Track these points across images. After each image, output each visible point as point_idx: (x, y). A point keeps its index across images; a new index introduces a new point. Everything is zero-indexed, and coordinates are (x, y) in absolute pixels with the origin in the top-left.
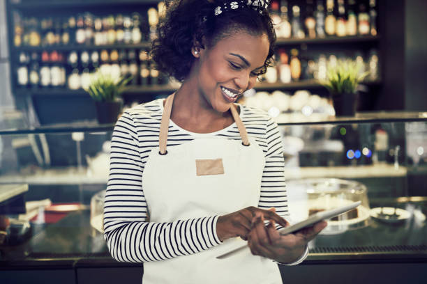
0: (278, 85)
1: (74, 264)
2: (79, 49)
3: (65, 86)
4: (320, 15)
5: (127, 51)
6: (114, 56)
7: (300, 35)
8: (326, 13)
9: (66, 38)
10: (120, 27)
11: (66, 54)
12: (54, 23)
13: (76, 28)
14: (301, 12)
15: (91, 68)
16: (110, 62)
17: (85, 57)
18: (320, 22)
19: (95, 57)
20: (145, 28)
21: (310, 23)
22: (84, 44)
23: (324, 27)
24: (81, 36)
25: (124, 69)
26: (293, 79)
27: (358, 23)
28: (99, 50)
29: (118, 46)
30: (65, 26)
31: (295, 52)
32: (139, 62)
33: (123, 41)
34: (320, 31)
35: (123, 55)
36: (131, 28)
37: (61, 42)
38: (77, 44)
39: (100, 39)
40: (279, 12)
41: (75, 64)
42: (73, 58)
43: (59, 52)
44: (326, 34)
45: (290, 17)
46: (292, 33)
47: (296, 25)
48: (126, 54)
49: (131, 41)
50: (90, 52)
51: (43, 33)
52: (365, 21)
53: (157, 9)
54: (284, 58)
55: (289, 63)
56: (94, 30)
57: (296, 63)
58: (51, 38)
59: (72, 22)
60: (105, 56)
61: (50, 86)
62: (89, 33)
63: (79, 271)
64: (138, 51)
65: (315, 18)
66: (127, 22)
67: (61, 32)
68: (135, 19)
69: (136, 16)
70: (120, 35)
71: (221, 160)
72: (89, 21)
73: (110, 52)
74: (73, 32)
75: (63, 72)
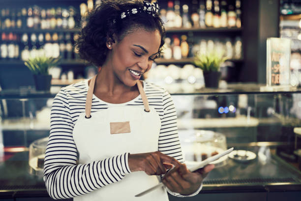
0: (172, 61)
1: (13, 196)
2: (30, 32)
3: (19, 58)
4: (202, 12)
5: (65, 34)
6: (55, 37)
9: (19, 23)
10: (60, 17)
11: (20, 35)
12: (11, 13)
13: (27, 17)
14: (189, 9)
15: (39, 45)
16: (52, 42)
17: (33, 38)
18: (202, 17)
19: (41, 38)
20: (77, 18)
21: (195, 17)
22: (33, 28)
23: (204, 20)
24: (31, 22)
25: (62, 47)
26: (182, 57)
27: (228, 18)
28: (44, 32)
29: (58, 30)
30: (19, 14)
31: (184, 37)
32: (73, 42)
33: (62, 26)
34: (202, 24)
35: (61, 37)
36: (68, 18)
37: (16, 26)
38: (28, 28)
39: (45, 24)
40: (173, 9)
41: (26, 42)
42: (25, 38)
43: (14, 33)
44: (206, 25)
45: (181, 13)
46: (183, 24)
47: (185, 18)
48: (63, 35)
49: (68, 27)
50: (37, 35)
51: (2, 20)
52: (233, 17)
53: (87, 4)
54: (177, 41)
55: (180, 45)
56: (41, 18)
57: (185, 46)
58: (8, 23)
59: (24, 12)
60: (48, 37)
61: (8, 58)
62: (36, 20)
64: (72, 34)
65: (199, 14)
66: (65, 13)
67: (16, 19)
68: (71, 11)
69: (72, 9)
70: (60, 22)
71: (128, 122)
72: (36, 12)
73: (52, 34)
74: (25, 19)
75: (17, 49)
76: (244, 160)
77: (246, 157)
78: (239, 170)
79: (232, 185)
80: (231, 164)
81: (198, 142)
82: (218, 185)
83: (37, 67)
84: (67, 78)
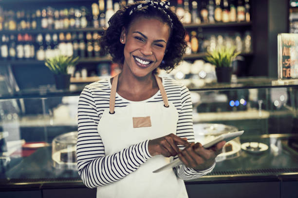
1: (40, 187)
2: (44, 32)
3: (34, 58)
4: (211, 8)
5: (78, 33)
6: (69, 37)
7: (197, 21)
8: (215, 6)
9: (34, 24)
10: (73, 17)
11: (35, 36)
12: (25, 14)
13: (41, 18)
14: (198, 5)
15: (53, 45)
16: (66, 42)
17: (48, 38)
18: (211, 13)
19: (55, 37)
20: (90, 17)
21: (204, 13)
22: (47, 28)
23: (214, 16)
24: (45, 23)
25: (76, 46)
26: (192, 52)
27: (237, 13)
28: (58, 32)
29: (71, 30)
30: (33, 16)
31: (194, 33)
32: (86, 41)
33: (75, 26)
34: (211, 19)
35: (74, 36)
36: (80, 18)
37: (31, 27)
38: (42, 28)
39: (58, 25)
40: (183, 6)
41: (41, 42)
42: (40, 38)
43: (29, 34)
44: (215, 21)
45: (191, 9)
46: (192, 20)
47: (195, 14)
48: (77, 35)
49: (80, 26)
50: (52, 34)
51: (18, 21)
52: (242, 12)
53: (98, 4)
54: (187, 38)
55: (190, 41)
56: (54, 18)
58: (24, 25)
59: (38, 13)
60: (62, 37)
61: (24, 58)
62: (50, 21)
63: (44, 191)
64: (85, 33)
65: (208, 10)
66: (78, 14)
67: (31, 20)
68: (83, 11)
69: (84, 9)
70: (72, 22)
71: (149, 117)
72: (50, 13)
73: (65, 34)
74: (39, 20)
75: (33, 49)
76: (256, 151)
77: (259, 148)
78: (252, 161)
79: (245, 175)
80: (244, 155)
81: (212, 135)
82: (232, 176)
83: (57, 67)
84: (81, 76)
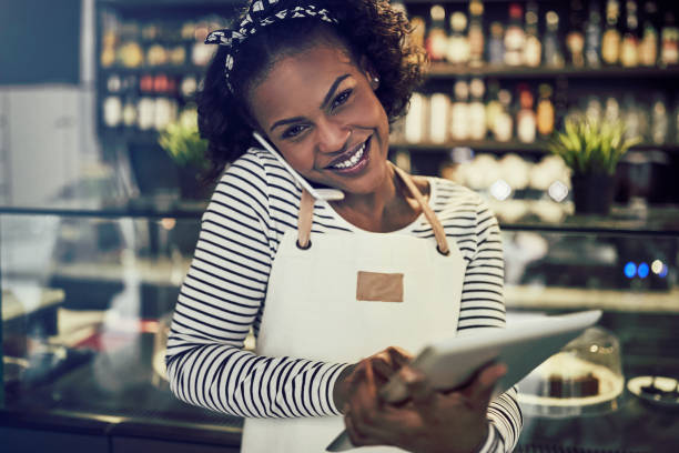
0: (513, 146)
4: (593, 29)
7: (555, 61)
8: (604, 26)
14: (561, 23)
18: (593, 41)
21: (575, 43)
23: (599, 50)
26: (538, 135)
27: (660, 45)
31: (546, 90)
34: (592, 57)
40: (522, 24)
44: (602, 60)
45: (541, 31)
46: (543, 57)
47: (551, 44)
52: (672, 42)
54: (526, 99)
55: (534, 109)
57: (546, 110)
65: (584, 35)
71: (402, 276)
